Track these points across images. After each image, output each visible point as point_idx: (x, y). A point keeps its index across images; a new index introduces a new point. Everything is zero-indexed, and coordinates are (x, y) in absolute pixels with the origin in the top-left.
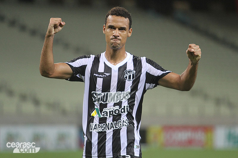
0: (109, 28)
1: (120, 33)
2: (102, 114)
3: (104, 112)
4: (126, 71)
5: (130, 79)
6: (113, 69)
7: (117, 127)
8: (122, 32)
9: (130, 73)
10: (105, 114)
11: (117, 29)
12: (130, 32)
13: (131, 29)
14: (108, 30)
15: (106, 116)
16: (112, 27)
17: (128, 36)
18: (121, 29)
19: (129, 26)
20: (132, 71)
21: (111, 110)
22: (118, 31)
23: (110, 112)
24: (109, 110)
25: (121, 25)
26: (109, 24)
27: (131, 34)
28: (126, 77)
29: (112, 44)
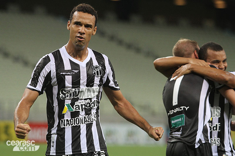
0: (75, 24)
1: (86, 30)
2: (75, 107)
3: (76, 106)
4: (93, 67)
5: (98, 75)
6: (81, 66)
7: (89, 122)
8: (88, 29)
9: (97, 69)
10: (77, 107)
11: (83, 26)
12: (95, 31)
13: (96, 27)
14: (74, 26)
15: (78, 110)
16: (78, 24)
17: (93, 34)
18: (87, 26)
19: (95, 23)
20: (98, 67)
21: (83, 104)
22: (84, 28)
23: (82, 105)
24: (81, 104)
25: (88, 22)
26: (75, 20)
27: (96, 32)
28: (95, 73)
29: (76, 43)
